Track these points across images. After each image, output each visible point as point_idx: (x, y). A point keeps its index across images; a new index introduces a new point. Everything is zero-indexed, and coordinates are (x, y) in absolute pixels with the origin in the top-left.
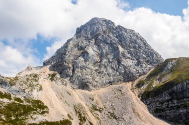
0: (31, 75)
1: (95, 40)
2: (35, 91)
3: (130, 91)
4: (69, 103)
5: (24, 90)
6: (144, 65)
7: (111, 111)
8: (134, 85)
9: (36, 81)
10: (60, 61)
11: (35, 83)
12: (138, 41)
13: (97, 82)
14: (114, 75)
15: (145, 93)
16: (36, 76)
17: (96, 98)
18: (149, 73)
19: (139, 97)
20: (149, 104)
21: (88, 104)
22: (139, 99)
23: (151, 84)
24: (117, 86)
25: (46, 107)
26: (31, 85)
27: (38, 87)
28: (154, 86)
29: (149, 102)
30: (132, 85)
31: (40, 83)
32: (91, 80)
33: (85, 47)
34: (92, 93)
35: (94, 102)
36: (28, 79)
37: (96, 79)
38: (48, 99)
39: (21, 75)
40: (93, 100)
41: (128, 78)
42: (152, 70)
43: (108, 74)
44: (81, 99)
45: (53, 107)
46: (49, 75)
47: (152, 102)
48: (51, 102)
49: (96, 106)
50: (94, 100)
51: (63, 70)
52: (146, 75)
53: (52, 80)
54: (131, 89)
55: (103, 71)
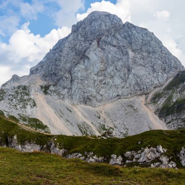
0: (19, 87)
1: (98, 42)
2: (28, 107)
3: (145, 107)
4: (71, 122)
5: (16, 106)
6: (160, 73)
7: (123, 131)
8: (149, 99)
9: (28, 94)
10: (53, 69)
11: (26, 97)
12: (153, 43)
13: (101, 95)
14: (123, 87)
15: (163, 108)
16: (25, 88)
17: (103, 115)
18: (167, 84)
19: (156, 114)
20: (170, 122)
21: (94, 123)
22: (156, 117)
23: (170, 98)
24: (127, 100)
25: (46, 126)
26: (22, 100)
27: (31, 103)
28: (174, 100)
29: (168, 120)
30: (146, 99)
31: (32, 97)
32: (95, 94)
33: (85, 51)
34: (97, 109)
35: (101, 121)
36: (17, 92)
37: (101, 92)
38: (46, 117)
39: (7, 87)
40: (99, 118)
41: (141, 90)
42: (170, 80)
43: (115, 85)
44: (85, 117)
45: (53, 126)
46: (42, 87)
47: (172, 120)
48: (49, 120)
49: (104, 125)
50: (101, 118)
51: (58, 80)
52: (164, 87)
53: (46, 93)
54: (146, 105)
55: (109, 82)
